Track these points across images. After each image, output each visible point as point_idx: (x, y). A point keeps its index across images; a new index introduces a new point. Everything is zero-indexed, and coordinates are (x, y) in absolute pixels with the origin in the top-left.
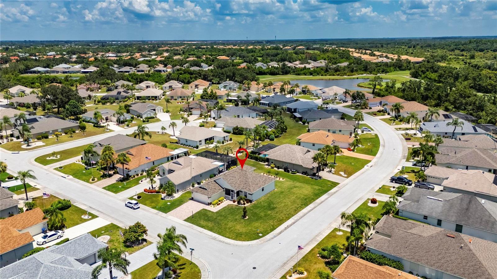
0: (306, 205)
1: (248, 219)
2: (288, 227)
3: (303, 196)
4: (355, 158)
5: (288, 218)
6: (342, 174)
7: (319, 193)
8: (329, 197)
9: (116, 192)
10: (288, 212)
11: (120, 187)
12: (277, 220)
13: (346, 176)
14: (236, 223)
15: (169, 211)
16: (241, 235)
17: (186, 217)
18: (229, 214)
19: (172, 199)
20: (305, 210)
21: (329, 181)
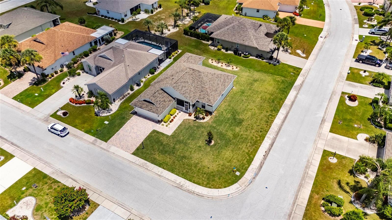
0: (276, 110)
1: (215, 145)
2: (267, 153)
3: (268, 96)
4: (305, 27)
5: (263, 137)
6: (300, 54)
7: (285, 88)
8: (297, 94)
9: (32, 105)
10: (260, 127)
11: (37, 95)
12: (251, 143)
13: (304, 55)
14: (202, 155)
15: (110, 138)
16: (214, 176)
17: (134, 148)
18: (188, 139)
19: (108, 114)
20: (278, 121)
21: (289, 66)
